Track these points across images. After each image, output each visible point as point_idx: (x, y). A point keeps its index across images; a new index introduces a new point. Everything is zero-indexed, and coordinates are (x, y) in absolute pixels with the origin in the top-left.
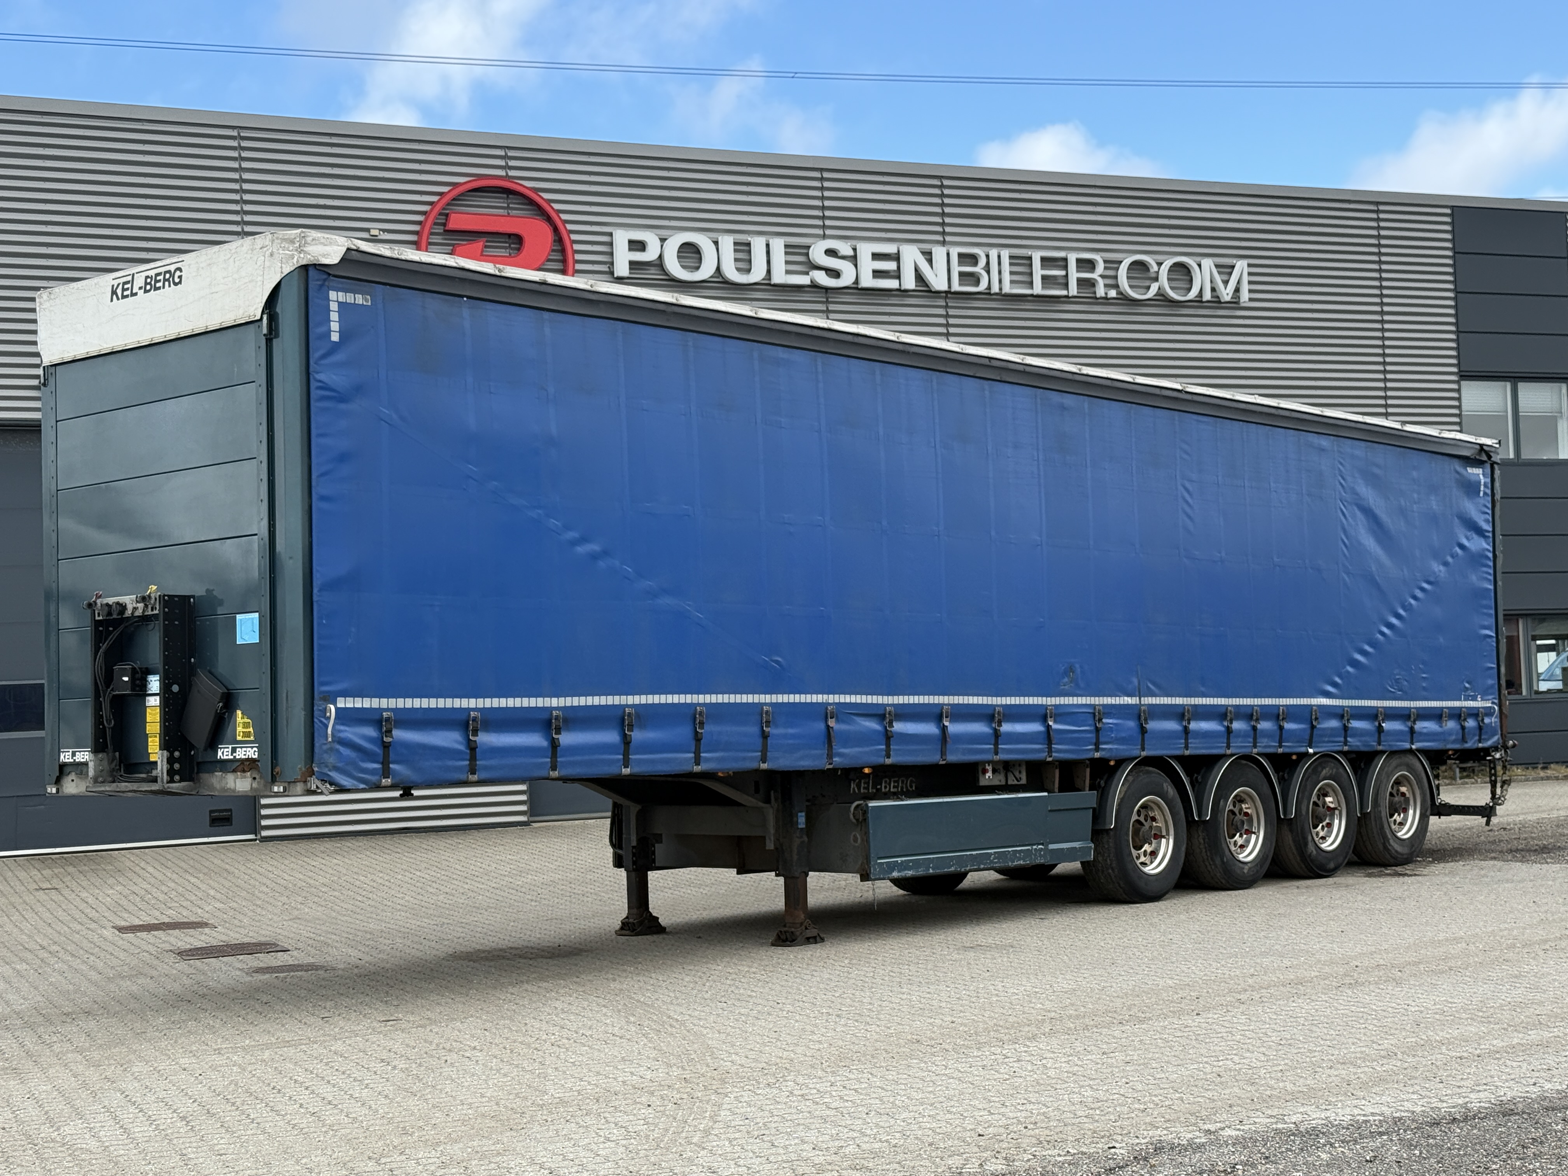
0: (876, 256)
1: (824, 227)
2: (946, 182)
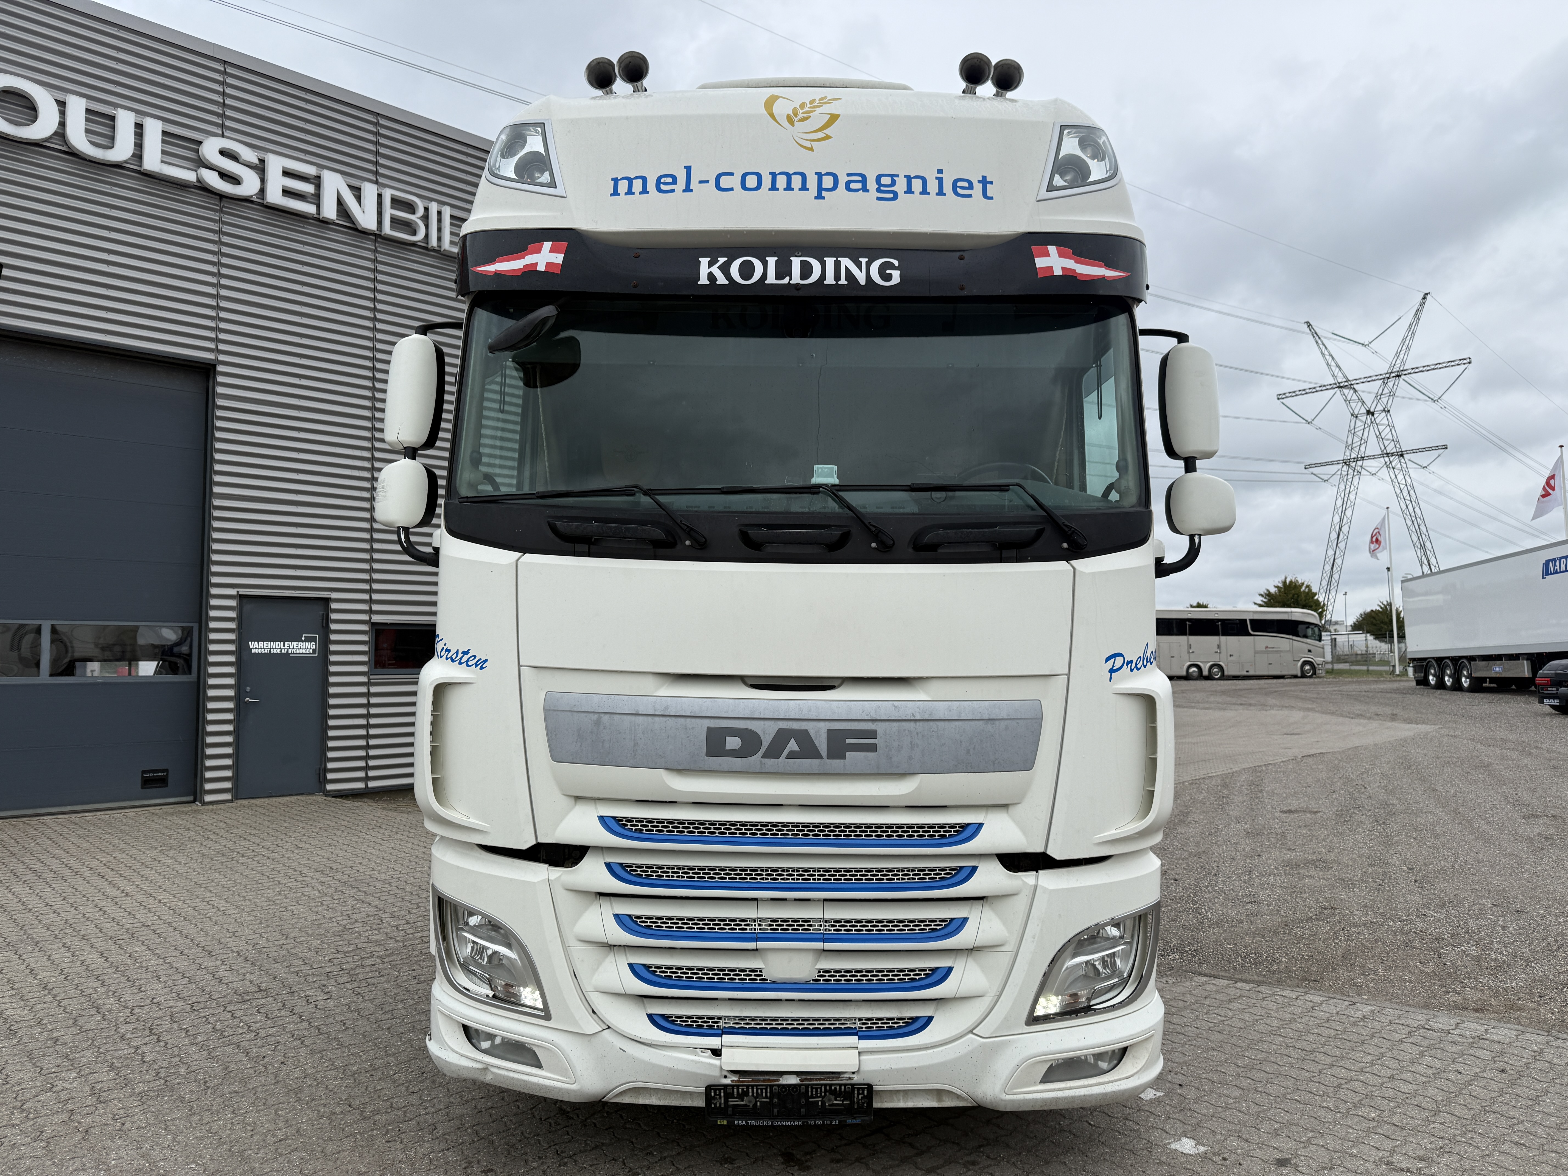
0: (290, 174)
2: (383, 122)
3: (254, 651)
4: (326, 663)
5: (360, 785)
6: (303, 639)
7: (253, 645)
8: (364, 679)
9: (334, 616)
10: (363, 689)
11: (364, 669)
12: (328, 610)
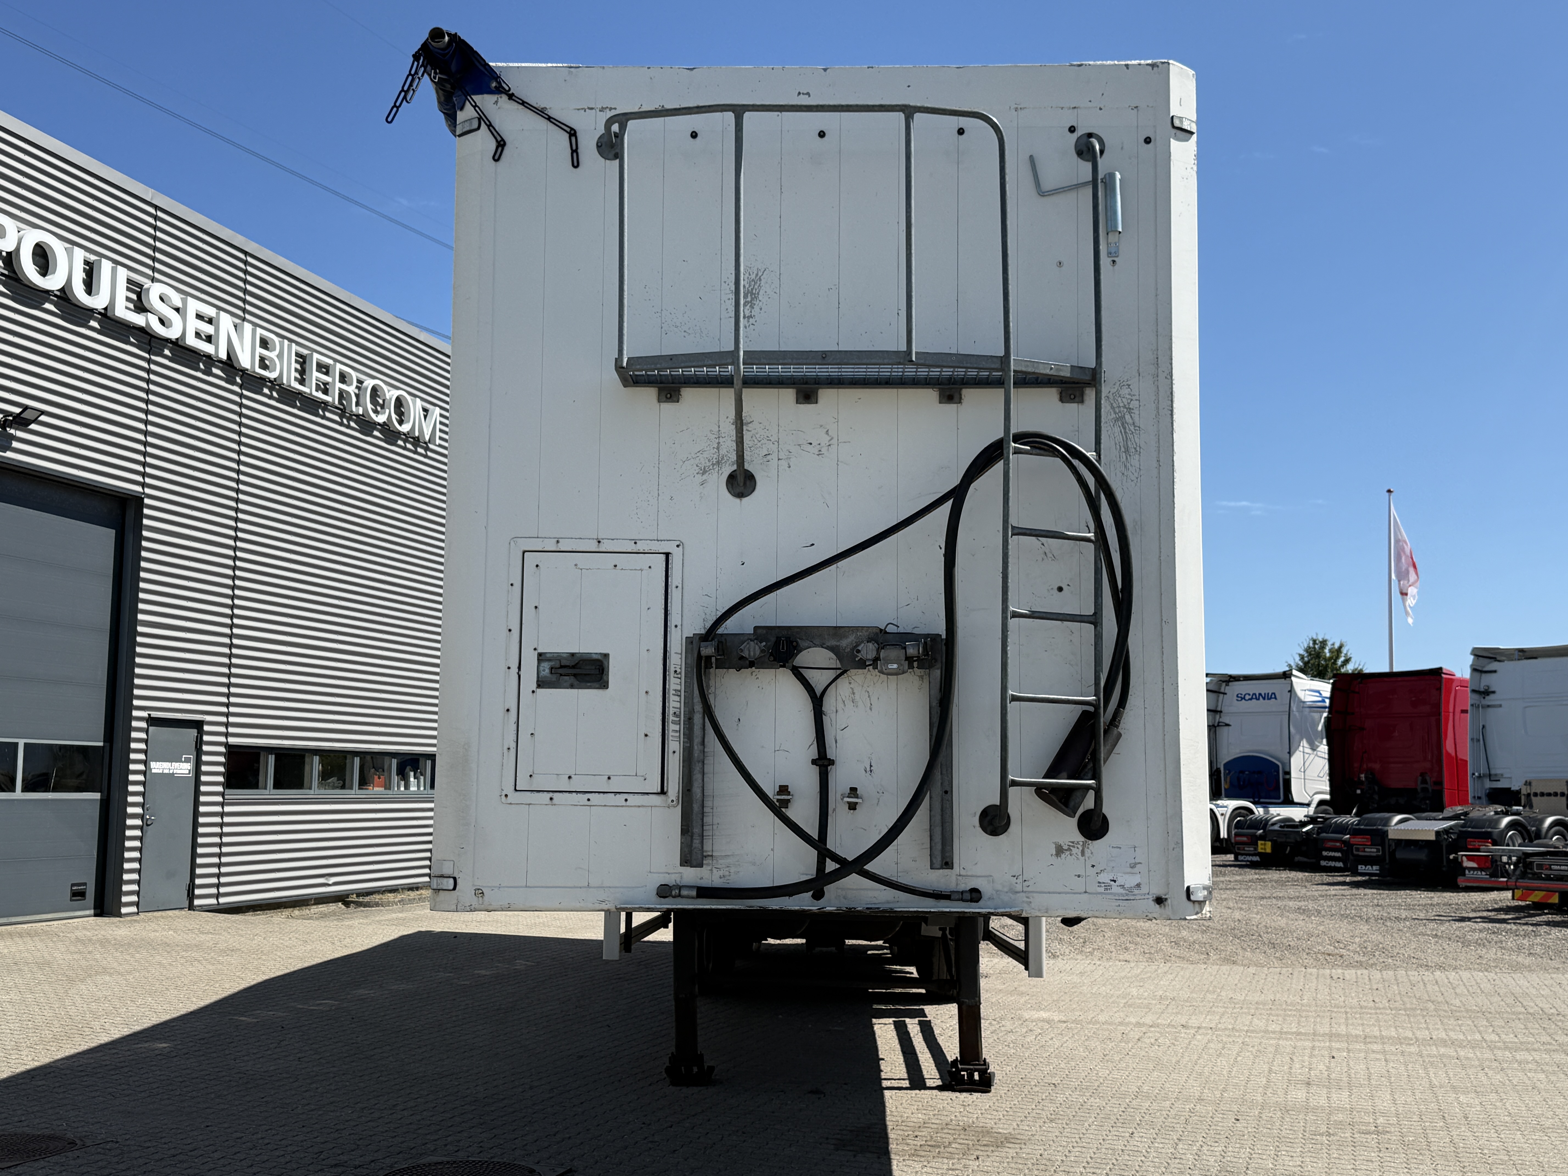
0: (199, 317)
1: (154, 269)
2: (250, 259)
3: (154, 771)
4: (198, 783)
5: (213, 901)
6: (183, 759)
7: (153, 765)
8: (219, 799)
9: (206, 738)
10: (218, 809)
11: (220, 789)
12: (201, 732)
